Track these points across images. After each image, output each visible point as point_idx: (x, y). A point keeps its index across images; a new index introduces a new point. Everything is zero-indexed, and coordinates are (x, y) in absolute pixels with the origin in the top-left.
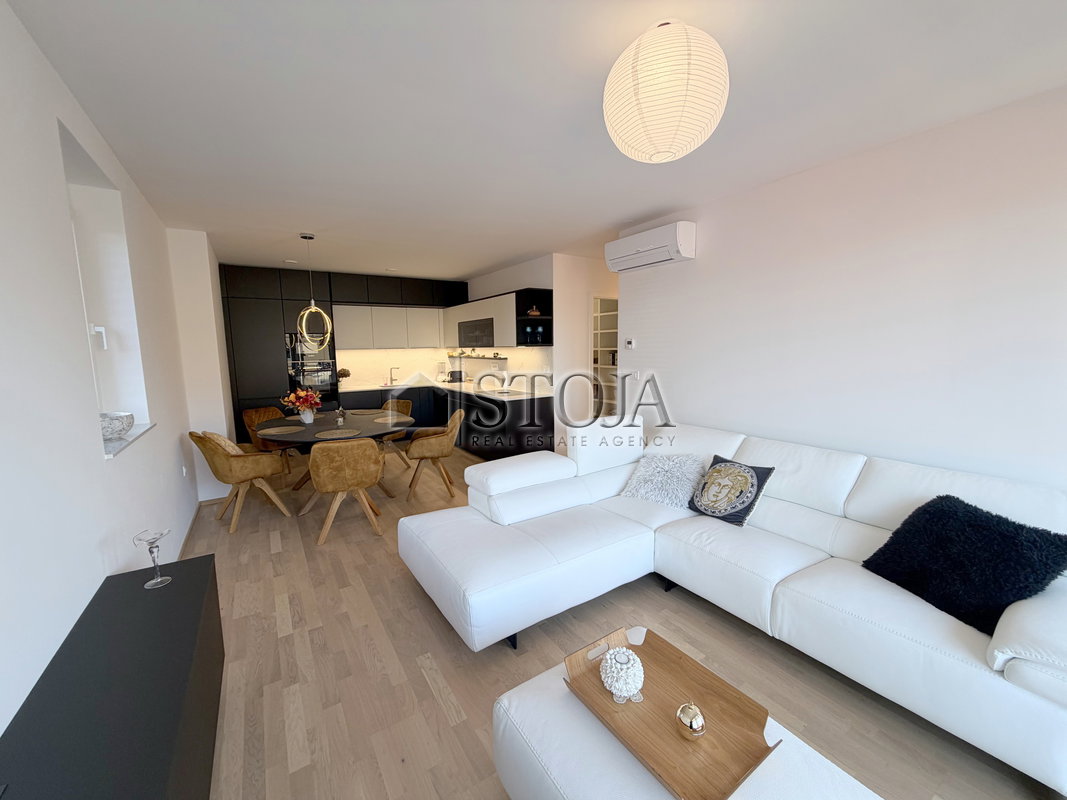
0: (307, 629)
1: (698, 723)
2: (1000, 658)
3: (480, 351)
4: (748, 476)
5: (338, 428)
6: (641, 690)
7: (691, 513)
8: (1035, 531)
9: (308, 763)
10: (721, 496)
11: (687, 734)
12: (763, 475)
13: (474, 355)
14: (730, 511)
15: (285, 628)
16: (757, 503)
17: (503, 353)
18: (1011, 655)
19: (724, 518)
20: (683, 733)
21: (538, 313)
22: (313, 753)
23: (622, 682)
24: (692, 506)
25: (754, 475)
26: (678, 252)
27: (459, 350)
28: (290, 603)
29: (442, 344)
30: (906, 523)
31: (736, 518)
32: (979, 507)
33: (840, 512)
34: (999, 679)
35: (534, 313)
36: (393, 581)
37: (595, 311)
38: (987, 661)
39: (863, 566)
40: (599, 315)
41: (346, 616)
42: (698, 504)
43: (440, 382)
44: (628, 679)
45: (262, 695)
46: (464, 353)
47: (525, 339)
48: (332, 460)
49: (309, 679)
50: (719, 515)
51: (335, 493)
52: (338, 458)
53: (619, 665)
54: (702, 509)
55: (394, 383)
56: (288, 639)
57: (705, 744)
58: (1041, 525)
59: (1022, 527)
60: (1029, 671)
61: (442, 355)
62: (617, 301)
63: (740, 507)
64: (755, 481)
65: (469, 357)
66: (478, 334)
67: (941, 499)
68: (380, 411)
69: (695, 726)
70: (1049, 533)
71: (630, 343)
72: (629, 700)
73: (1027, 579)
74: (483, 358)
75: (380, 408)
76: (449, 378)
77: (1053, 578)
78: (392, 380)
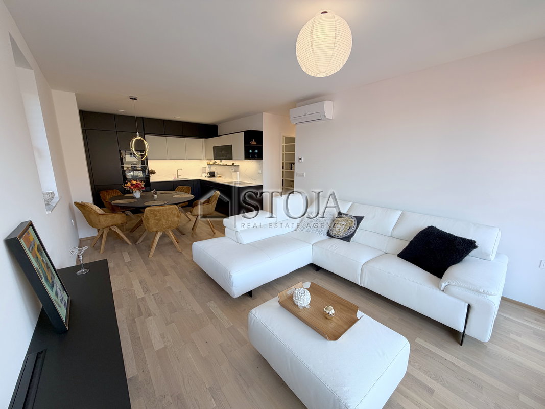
0: (151, 294)
1: (332, 312)
2: (443, 285)
3: (224, 162)
4: (353, 220)
5: (155, 200)
6: (309, 304)
7: (328, 237)
8: (461, 238)
9: (163, 346)
10: (341, 229)
11: (328, 317)
12: (359, 219)
13: (221, 163)
14: (345, 235)
15: (140, 294)
16: (356, 232)
17: (237, 163)
18: (447, 284)
19: (342, 239)
20: (326, 317)
21: (256, 143)
22: (165, 342)
23: (302, 300)
24: (329, 234)
25: (356, 220)
26: (325, 116)
27: (213, 161)
28: (140, 283)
29: (204, 158)
30: (415, 238)
31: (347, 239)
32: (443, 230)
33: (390, 235)
34: (442, 293)
35: (254, 143)
36: (190, 272)
37: (283, 143)
38: (439, 287)
39: (398, 256)
40: (284, 144)
41: (170, 288)
42: (331, 233)
43: (204, 177)
44: (304, 299)
45: (135, 322)
46: (215, 162)
47: (248, 156)
48: (156, 216)
49: (157, 314)
50: (340, 237)
51: (157, 232)
52: (158, 215)
53: (301, 294)
54: (333, 235)
55: (180, 178)
56: (143, 299)
57: (334, 319)
58: (463, 236)
59: (457, 237)
60: (453, 289)
61: (204, 163)
62: (295, 138)
63: (349, 234)
64: (356, 223)
65: (218, 164)
66: (224, 153)
67: (429, 227)
68: (174, 192)
69: (331, 313)
70: (466, 239)
71: (301, 159)
72: (305, 307)
73: (456, 257)
74: (226, 165)
75: (174, 190)
76: (208, 175)
77: (466, 256)
78: (178, 176)
